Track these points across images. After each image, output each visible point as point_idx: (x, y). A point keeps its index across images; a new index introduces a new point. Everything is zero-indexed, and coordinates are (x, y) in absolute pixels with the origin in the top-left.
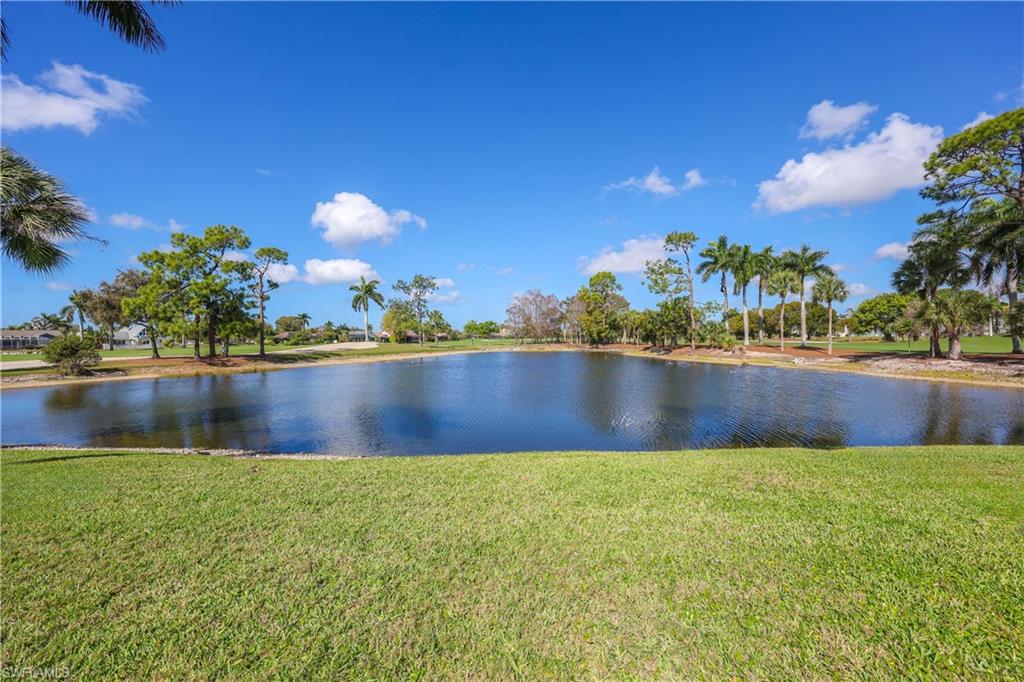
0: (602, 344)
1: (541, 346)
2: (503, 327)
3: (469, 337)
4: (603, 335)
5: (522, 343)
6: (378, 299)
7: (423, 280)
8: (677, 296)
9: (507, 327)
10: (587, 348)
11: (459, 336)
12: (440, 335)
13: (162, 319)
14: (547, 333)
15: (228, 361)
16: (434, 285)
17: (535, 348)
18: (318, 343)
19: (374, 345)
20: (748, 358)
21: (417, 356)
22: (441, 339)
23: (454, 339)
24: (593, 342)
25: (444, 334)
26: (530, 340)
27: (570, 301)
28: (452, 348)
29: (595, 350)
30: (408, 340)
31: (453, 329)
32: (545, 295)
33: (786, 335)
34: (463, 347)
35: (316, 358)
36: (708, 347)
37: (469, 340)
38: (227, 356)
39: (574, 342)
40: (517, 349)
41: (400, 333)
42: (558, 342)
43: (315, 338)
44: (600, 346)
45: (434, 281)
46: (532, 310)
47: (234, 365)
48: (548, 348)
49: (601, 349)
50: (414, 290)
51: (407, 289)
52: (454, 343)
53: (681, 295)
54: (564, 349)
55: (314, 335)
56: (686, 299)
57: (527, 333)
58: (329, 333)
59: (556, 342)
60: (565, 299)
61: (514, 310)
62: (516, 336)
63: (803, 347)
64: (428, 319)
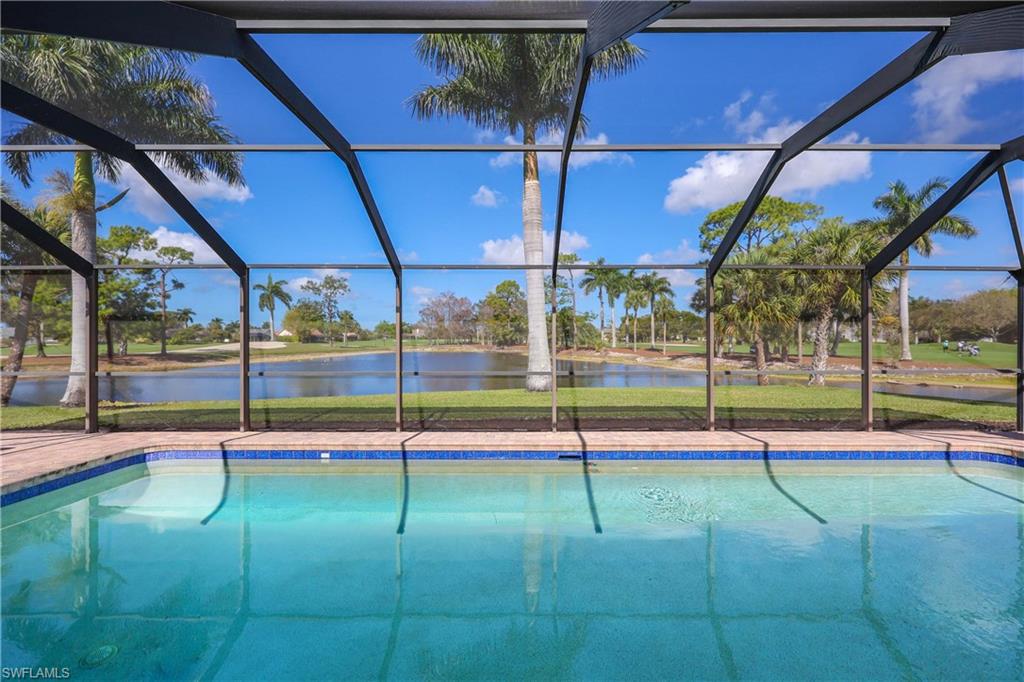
0: (508, 346)
1: (452, 347)
2: (416, 327)
3: (380, 337)
4: (508, 337)
5: (435, 344)
6: (285, 298)
7: (334, 281)
8: (563, 306)
9: (421, 328)
10: (495, 349)
11: (369, 336)
12: (349, 334)
13: (62, 317)
14: (459, 335)
15: (132, 360)
16: (346, 287)
17: (447, 349)
18: (206, 342)
19: (281, 345)
20: (610, 357)
21: (327, 355)
22: (351, 339)
23: (364, 338)
24: (500, 344)
25: (353, 334)
26: (442, 341)
27: (482, 305)
28: (363, 348)
29: (501, 351)
30: (313, 339)
31: (363, 328)
32: (459, 298)
33: (668, 339)
34: (374, 348)
35: (226, 358)
36: (587, 349)
37: (379, 341)
38: (126, 355)
39: (486, 343)
40: (429, 350)
41: (305, 331)
42: (471, 343)
43: (201, 336)
44: (506, 347)
45: (346, 283)
46: (445, 312)
47: (139, 364)
48: (458, 349)
49: (507, 350)
50: (324, 291)
51: (317, 290)
52: (365, 343)
53: (567, 305)
54: (473, 349)
55: (201, 333)
56: (570, 308)
57: (440, 335)
58: (219, 331)
59: (468, 344)
60: (477, 302)
61: (427, 312)
62: (429, 337)
63: (652, 349)
64: (338, 320)
